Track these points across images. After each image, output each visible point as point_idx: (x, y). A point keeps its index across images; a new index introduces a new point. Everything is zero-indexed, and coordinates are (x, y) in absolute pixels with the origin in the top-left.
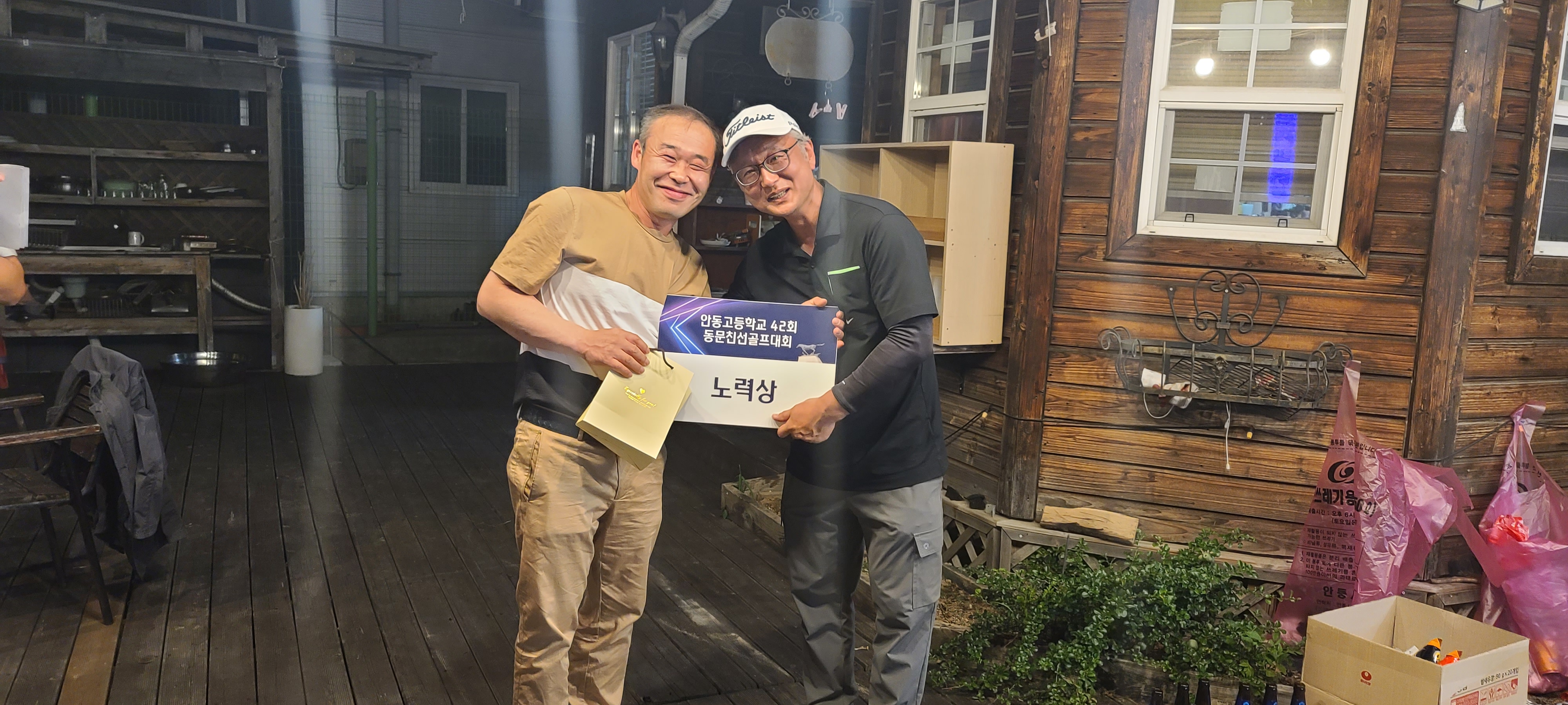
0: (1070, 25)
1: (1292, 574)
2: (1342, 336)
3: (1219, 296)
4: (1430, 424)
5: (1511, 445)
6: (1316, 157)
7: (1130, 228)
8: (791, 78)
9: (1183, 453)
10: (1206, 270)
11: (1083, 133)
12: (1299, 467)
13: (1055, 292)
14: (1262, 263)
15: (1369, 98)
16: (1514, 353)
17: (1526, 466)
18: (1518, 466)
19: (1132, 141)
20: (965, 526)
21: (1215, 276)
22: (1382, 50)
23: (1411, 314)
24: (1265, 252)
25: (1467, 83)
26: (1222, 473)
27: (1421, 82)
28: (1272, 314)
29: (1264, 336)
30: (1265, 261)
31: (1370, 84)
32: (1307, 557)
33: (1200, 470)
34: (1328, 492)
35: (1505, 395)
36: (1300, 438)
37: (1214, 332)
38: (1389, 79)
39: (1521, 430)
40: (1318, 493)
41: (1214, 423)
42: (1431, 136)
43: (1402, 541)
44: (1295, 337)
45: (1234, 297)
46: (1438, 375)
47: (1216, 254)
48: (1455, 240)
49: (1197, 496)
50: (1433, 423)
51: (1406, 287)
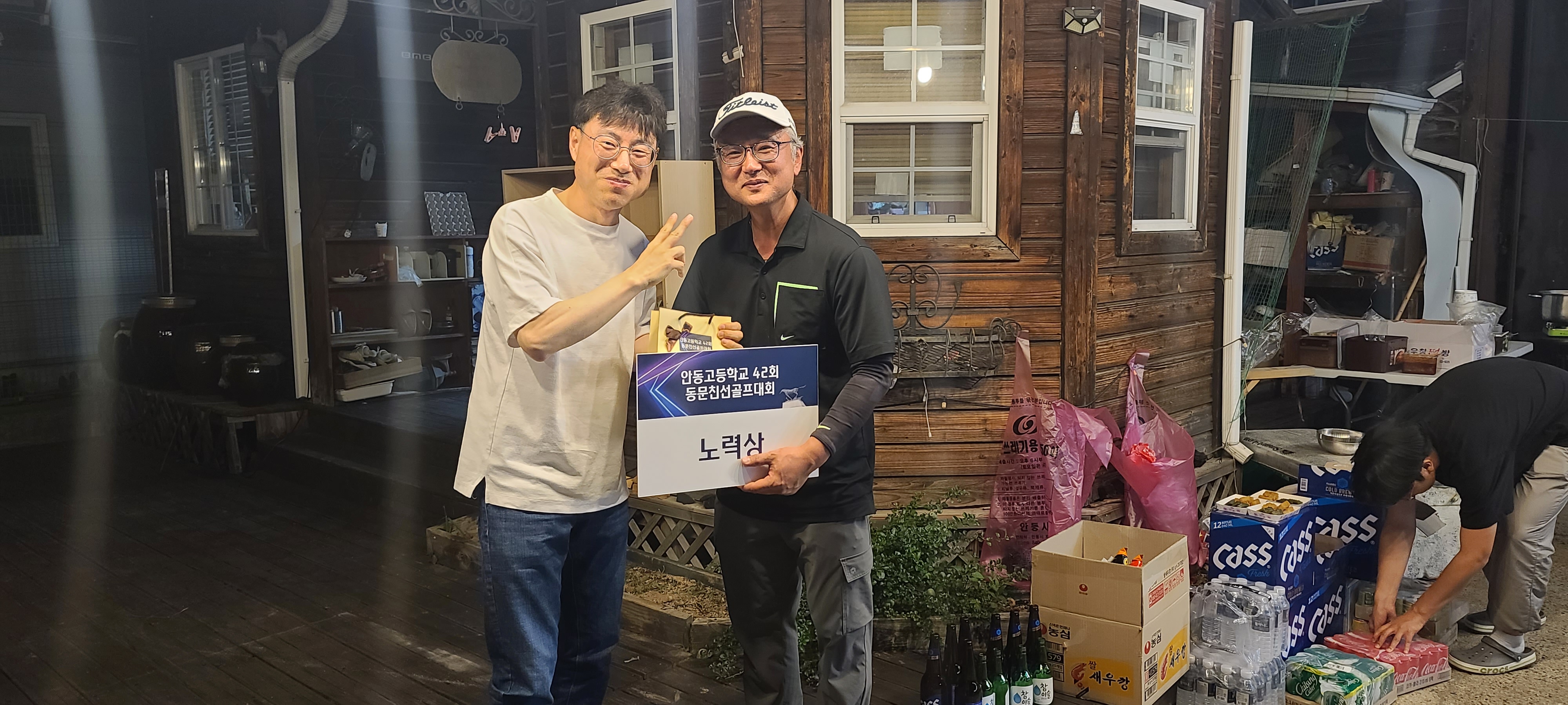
0: (755, 48)
1: (991, 518)
2: (1006, 311)
3: (907, 286)
4: (1078, 377)
5: (1129, 387)
6: (970, 161)
8: (462, 102)
9: (890, 428)
10: (894, 265)
12: (985, 427)
14: (940, 255)
15: (1009, 109)
16: (1125, 313)
17: (1141, 402)
18: (1137, 404)
19: (821, 154)
20: (703, 527)
21: (902, 269)
22: (1014, 67)
23: (1056, 288)
24: (941, 245)
25: (1078, 94)
26: (924, 441)
27: (1044, 94)
28: (950, 298)
29: (946, 318)
30: (941, 252)
31: (1008, 97)
32: (1003, 501)
33: (906, 441)
34: (1014, 444)
35: (1122, 347)
36: (983, 402)
37: (906, 318)
38: (1021, 92)
39: (1135, 374)
40: (1006, 446)
41: (913, 399)
42: (1056, 139)
43: (1079, 475)
44: (971, 316)
45: (919, 287)
46: (1079, 336)
47: (901, 250)
48: (1082, 224)
49: (906, 465)
50: (1081, 376)
51: (1050, 266)
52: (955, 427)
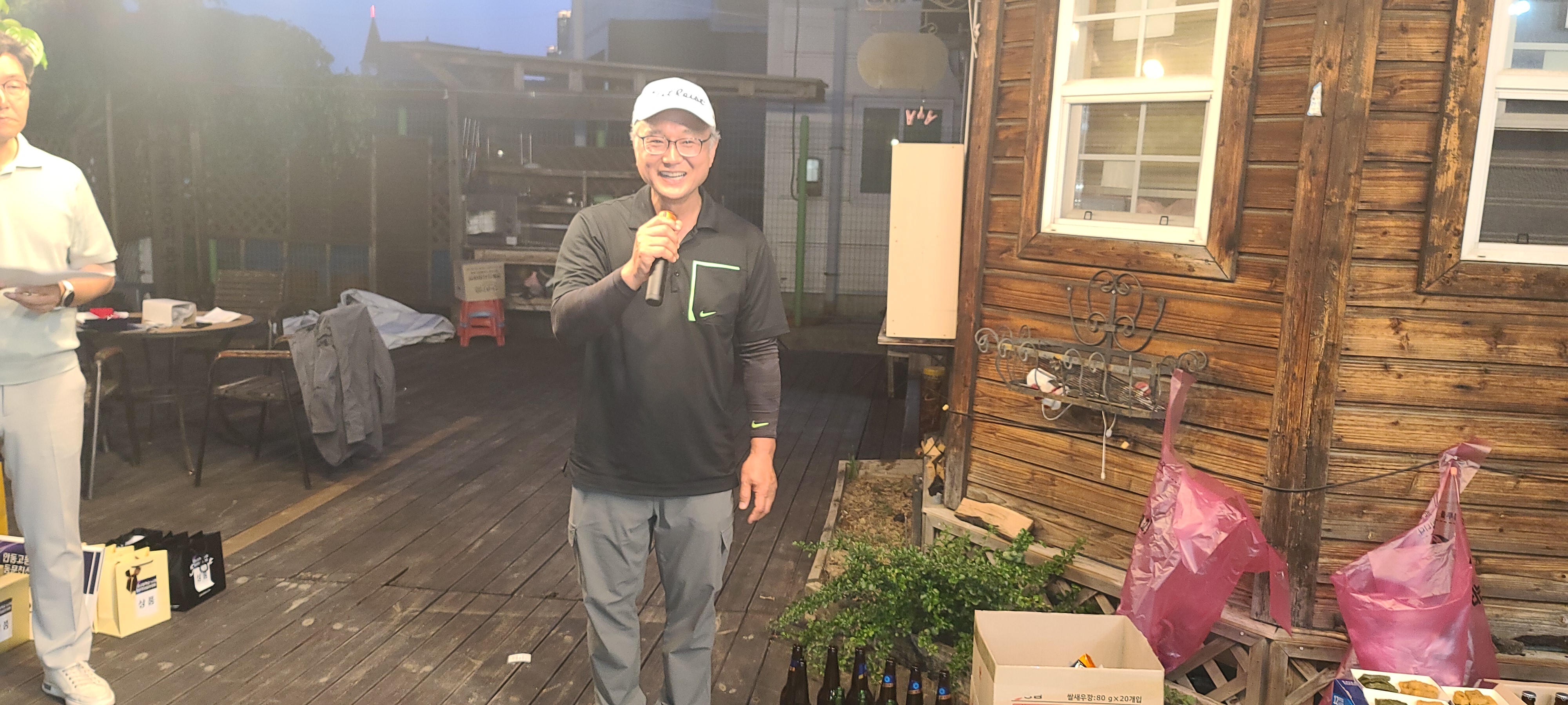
0: (993, 26)
2: (1213, 345)
3: (1108, 297)
4: (1287, 449)
5: (1439, 489)
6: (1200, 149)
7: (1034, 226)
9: (1078, 458)
10: (1097, 270)
11: (1005, 131)
13: (983, 289)
14: (1138, 262)
15: (1232, 82)
18: (1442, 517)
19: (1037, 139)
21: (1106, 276)
22: (1246, 28)
23: (1277, 323)
24: (1143, 251)
25: (1326, 59)
27: (1287, 62)
28: (1152, 317)
29: (1145, 341)
30: (1143, 261)
31: (1235, 69)
33: (1090, 477)
37: (1105, 334)
38: (1251, 61)
39: (1453, 473)
41: (1095, 430)
42: (1296, 122)
45: (1119, 299)
46: (1293, 394)
47: (1102, 253)
48: (1312, 240)
49: (1087, 504)
50: (1290, 448)
51: (1272, 293)
52: (1143, 476)
